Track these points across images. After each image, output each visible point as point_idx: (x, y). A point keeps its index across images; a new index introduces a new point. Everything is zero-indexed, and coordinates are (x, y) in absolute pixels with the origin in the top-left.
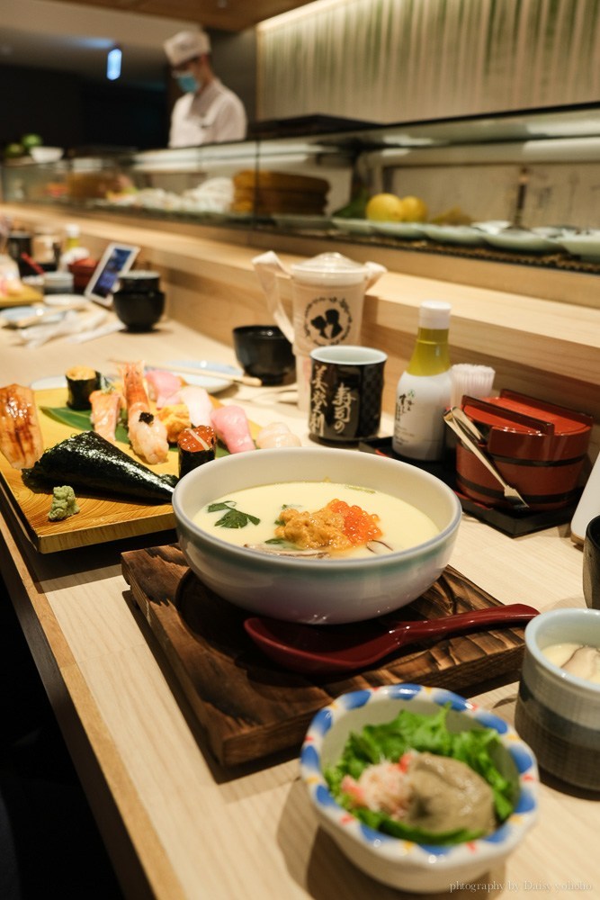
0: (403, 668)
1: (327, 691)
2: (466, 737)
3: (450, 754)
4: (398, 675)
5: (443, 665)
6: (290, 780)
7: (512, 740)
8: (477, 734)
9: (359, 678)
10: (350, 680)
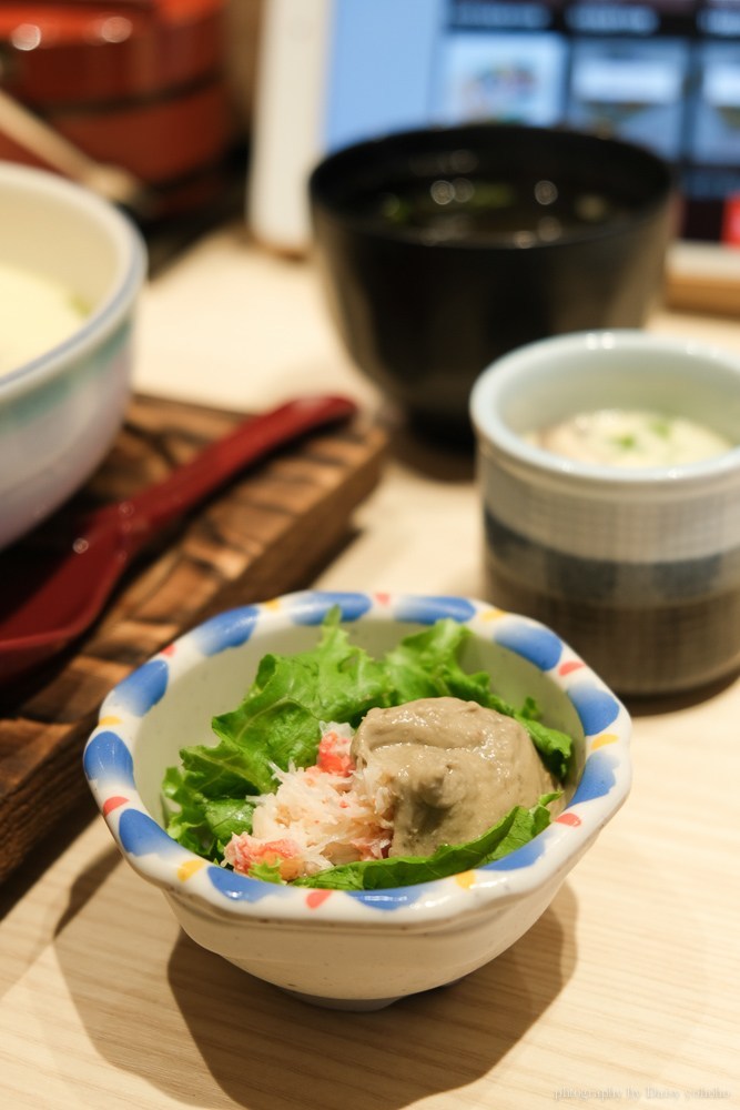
0: (156, 605)
1: (31, 717)
2: (399, 660)
3: (395, 700)
4: (158, 620)
5: (231, 565)
6: (42, 943)
7: (492, 623)
8: (417, 644)
9: (81, 664)
10: (66, 675)
